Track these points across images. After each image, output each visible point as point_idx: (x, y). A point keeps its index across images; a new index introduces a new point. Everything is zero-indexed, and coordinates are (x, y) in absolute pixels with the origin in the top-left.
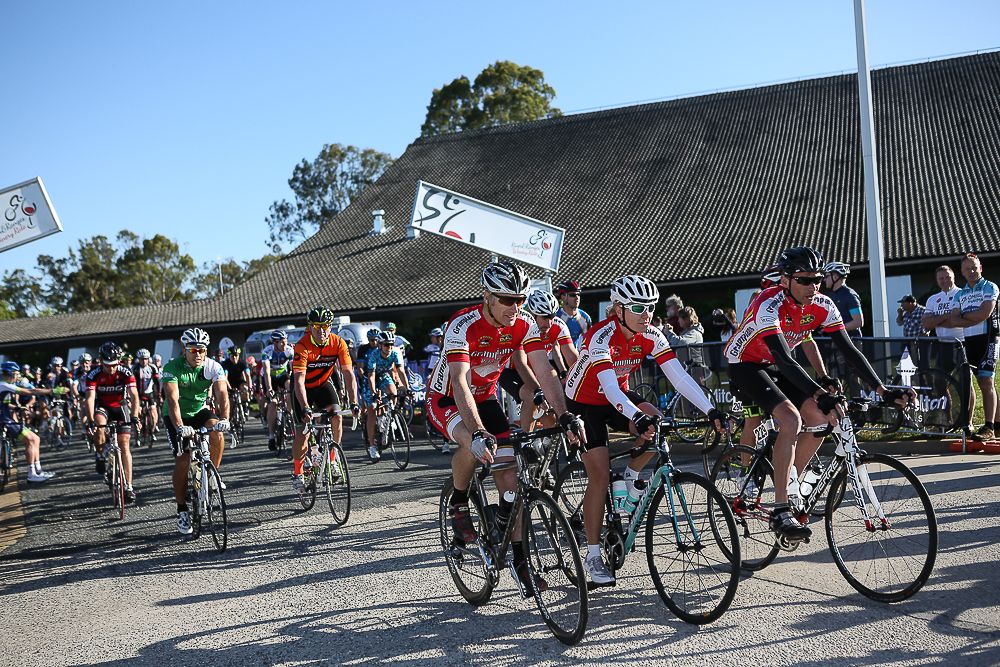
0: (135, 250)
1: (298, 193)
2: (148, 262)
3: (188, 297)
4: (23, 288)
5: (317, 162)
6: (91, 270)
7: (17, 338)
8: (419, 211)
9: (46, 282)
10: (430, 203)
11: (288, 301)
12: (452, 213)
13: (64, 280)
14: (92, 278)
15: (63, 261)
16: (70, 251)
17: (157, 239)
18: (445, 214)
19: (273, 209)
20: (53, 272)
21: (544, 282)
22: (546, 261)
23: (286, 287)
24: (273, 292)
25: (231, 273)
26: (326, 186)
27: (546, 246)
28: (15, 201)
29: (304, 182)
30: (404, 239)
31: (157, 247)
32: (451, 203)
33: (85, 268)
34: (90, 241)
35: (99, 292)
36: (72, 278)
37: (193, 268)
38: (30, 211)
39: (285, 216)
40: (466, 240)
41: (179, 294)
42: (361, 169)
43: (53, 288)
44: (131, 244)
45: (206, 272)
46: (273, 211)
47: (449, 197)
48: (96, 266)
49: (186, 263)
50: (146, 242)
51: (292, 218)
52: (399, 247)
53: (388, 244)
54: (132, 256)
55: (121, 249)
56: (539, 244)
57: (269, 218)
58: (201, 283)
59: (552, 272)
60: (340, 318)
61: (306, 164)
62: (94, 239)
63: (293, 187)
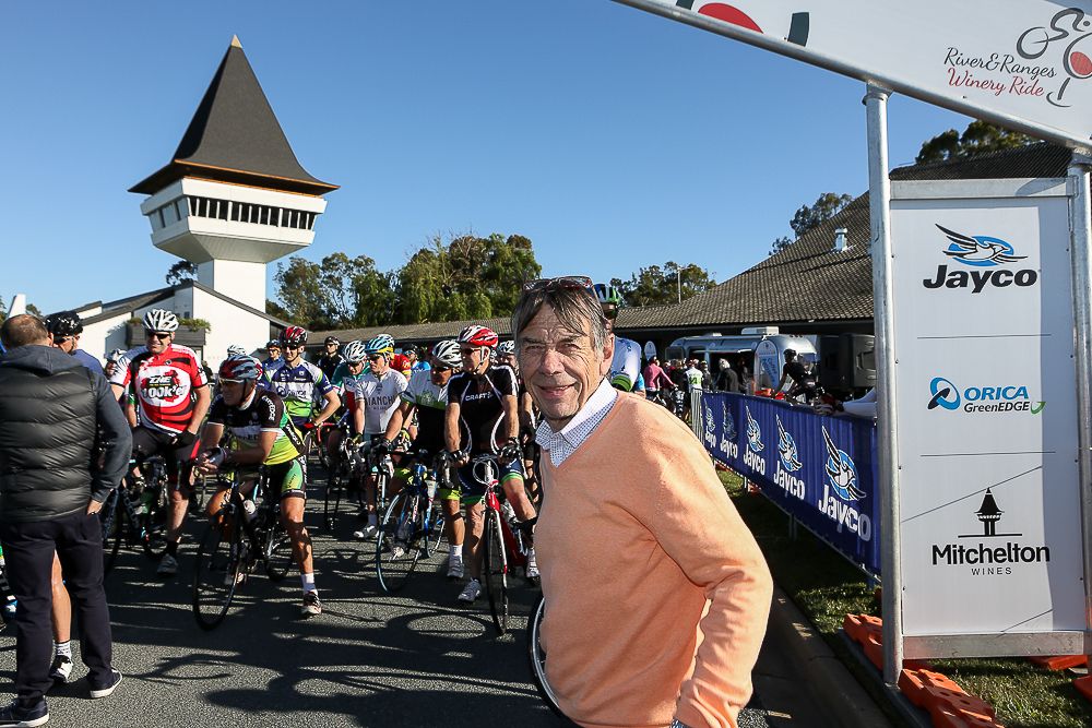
1: (798, 232)
2: (685, 284)
5: (815, 208)
6: (644, 290)
14: (643, 295)
15: (629, 283)
16: (634, 276)
19: (776, 246)
24: (721, 302)
29: (803, 223)
30: (865, 256)
33: (640, 289)
34: (648, 270)
39: (785, 249)
48: (647, 287)
50: (683, 270)
52: (856, 264)
53: (846, 261)
54: (672, 280)
55: (666, 273)
56: (1054, 57)
57: (772, 251)
60: (768, 328)
61: (806, 209)
62: (651, 268)
63: (794, 227)
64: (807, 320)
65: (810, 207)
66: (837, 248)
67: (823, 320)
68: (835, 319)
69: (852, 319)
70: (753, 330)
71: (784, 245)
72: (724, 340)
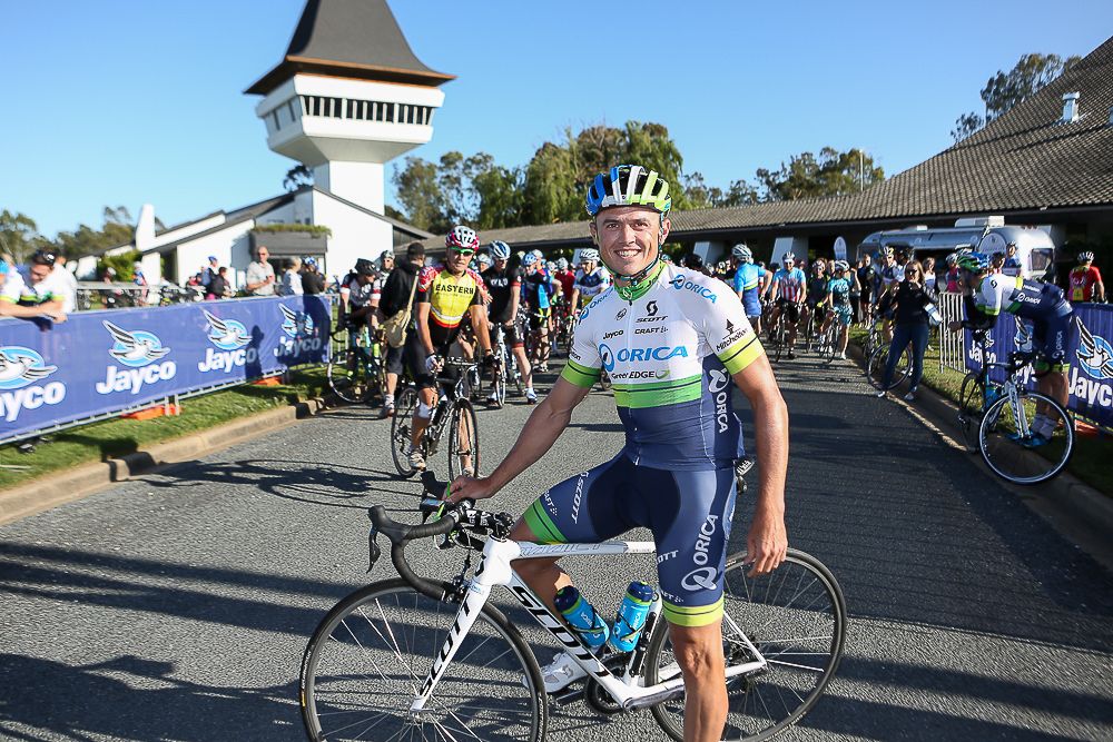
0: (833, 162)
1: (990, 106)
2: (845, 172)
4: (744, 195)
5: (1013, 73)
6: (796, 181)
9: (762, 191)
14: (795, 187)
15: (776, 174)
16: (784, 165)
17: (853, 153)
19: (960, 123)
20: (768, 183)
29: (997, 93)
31: (850, 159)
33: (791, 179)
34: (800, 157)
36: (781, 186)
39: (972, 128)
48: (799, 177)
49: (876, 175)
50: (842, 156)
54: (831, 168)
55: (820, 161)
57: (955, 131)
60: (991, 218)
61: (1001, 76)
62: (803, 155)
63: (985, 98)
64: (1036, 208)
65: (1007, 72)
66: (1065, 116)
67: (1059, 206)
68: (1076, 205)
69: (1102, 203)
70: (971, 221)
71: (971, 122)
72: (932, 234)
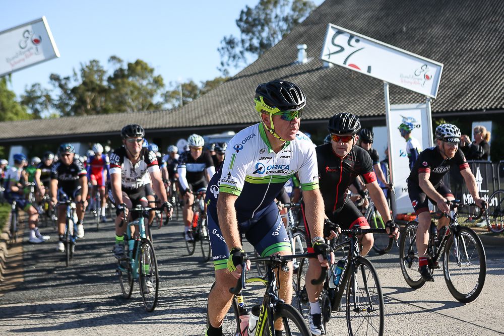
0: (121, 70)
1: (243, 31)
2: (130, 80)
3: (157, 107)
4: (39, 97)
5: (257, 7)
6: (89, 85)
7: (32, 134)
8: (328, 47)
9: (56, 93)
10: (336, 42)
11: (231, 112)
12: (353, 50)
13: (69, 92)
14: (88, 90)
15: (67, 79)
16: (74, 70)
17: (138, 63)
18: (348, 50)
20: (61, 86)
21: (424, 106)
22: (427, 89)
23: (229, 102)
24: (218, 106)
25: (190, 90)
26: (263, 26)
27: (427, 77)
28: (26, 34)
29: (247, 22)
30: (321, 68)
31: (137, 68)
32: (353, 42)
33: (84, 83)
34: (88, 64)
35: (93, 101)
36: (74, 90)
37: (162, 85)
38: (36, 42)
39: (233, 48)
40: (364, 71)
41: (151, 105)
42: (292, 13)
43: (61, 98)
44: (118, 66)
45: (172, 89)
46: (224, 44)
47: (352, 37)
48: (92, 82)
49: (158, 82)
50: (130, 65)
51: (238, 49)
52: (317, 74)
53: (309, 71)
54: (119, 75)
55: (110, 70)
56: (422, 76)
57: (221, 49)
58: (168, 97)
59: (431, 98)
61: (249, 9)
62: (91, 62)
63: (239, 26)
66: (300, 59)
69: (323, 119)
